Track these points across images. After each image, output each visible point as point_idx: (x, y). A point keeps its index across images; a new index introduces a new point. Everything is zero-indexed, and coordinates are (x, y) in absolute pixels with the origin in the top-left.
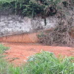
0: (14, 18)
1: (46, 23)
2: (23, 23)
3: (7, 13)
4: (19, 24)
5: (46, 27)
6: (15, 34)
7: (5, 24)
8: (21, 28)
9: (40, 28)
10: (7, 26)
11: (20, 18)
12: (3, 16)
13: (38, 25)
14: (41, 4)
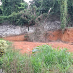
2: (16, 30)
3: (6, 24)
5: (29, 32)
6: (11, 36)
8: (14, 32)
13: (24, 31)
14: (27, 19)
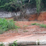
1: (16, 14)
3: (2, 11)
9: (15, 16)
11: (7, 12)
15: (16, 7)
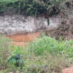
0: (18, 18)
1: (49, 23)
2: (26, 23)
3: (11, 13)
4: (22, 24)
7: (8, 24)
8: (24, 27)
9: (43, 28)
10: (11, 25)
11: (23, 18)
12: (7, 16)
13: (41, 25)
14: (45, 4)
15: (49, 4)
